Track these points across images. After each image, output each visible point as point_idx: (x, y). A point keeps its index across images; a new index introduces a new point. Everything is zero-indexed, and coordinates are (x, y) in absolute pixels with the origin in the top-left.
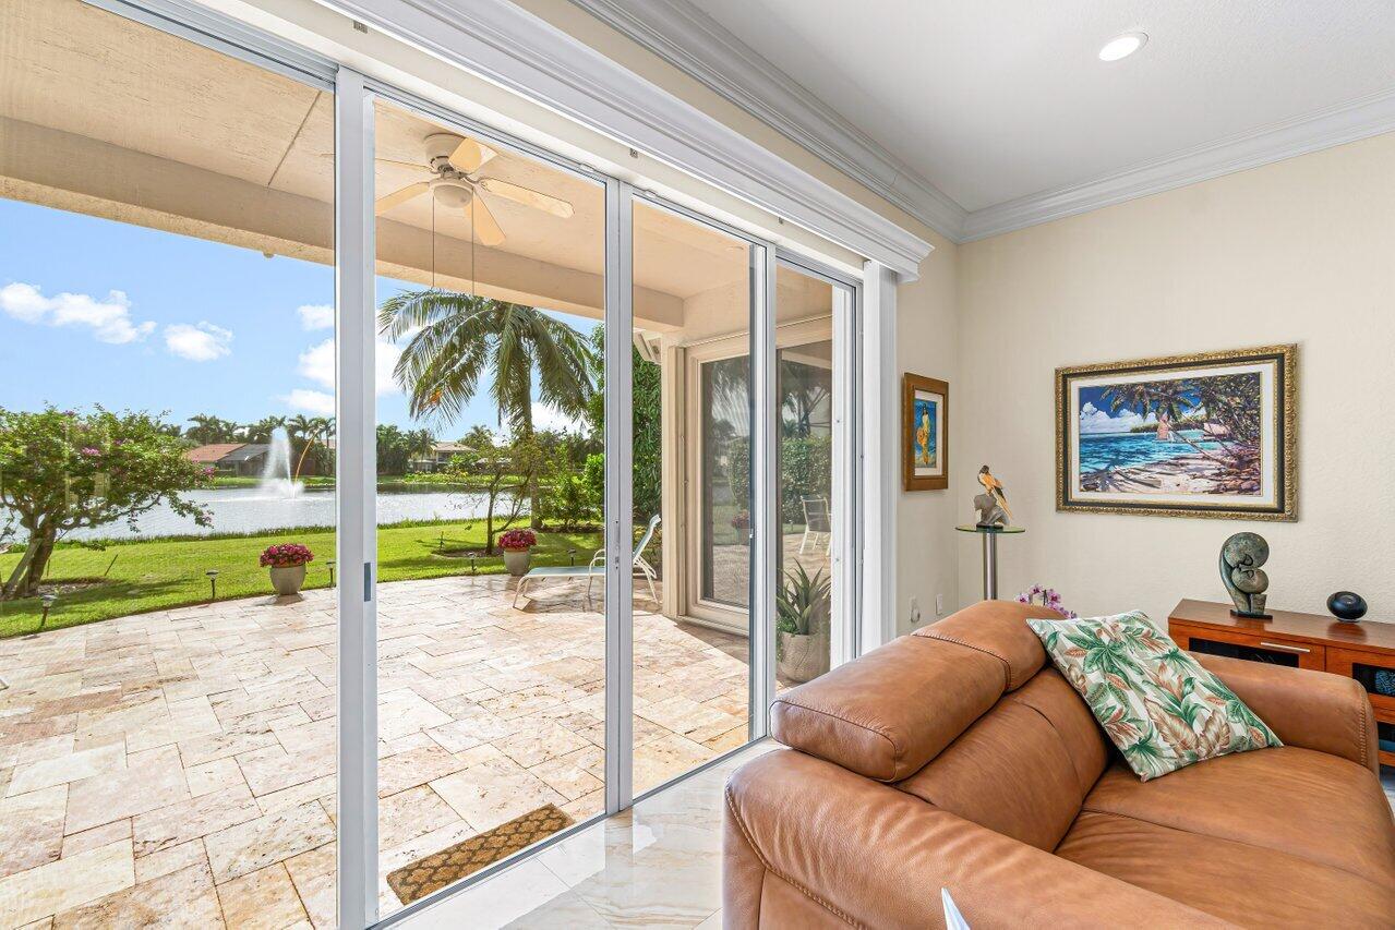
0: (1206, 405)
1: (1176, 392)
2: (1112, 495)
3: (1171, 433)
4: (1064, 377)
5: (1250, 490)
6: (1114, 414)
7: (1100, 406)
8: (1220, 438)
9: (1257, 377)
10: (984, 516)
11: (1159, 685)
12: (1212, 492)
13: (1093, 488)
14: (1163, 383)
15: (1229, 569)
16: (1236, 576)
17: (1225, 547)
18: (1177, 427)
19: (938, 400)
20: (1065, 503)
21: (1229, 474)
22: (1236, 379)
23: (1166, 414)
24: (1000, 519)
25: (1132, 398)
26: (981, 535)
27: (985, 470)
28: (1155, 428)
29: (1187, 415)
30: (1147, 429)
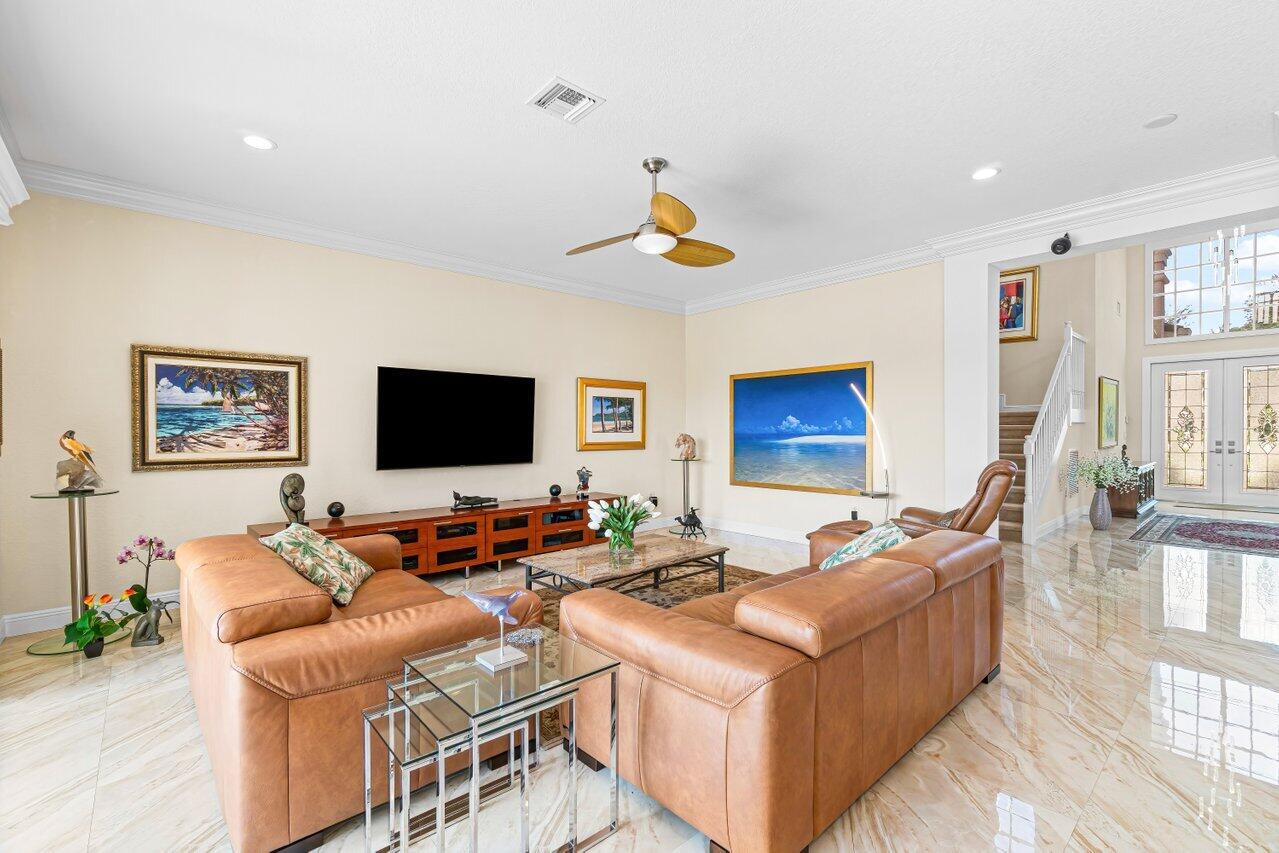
0: (256, 389)
1: (236, 378)
2: (187, 455)
3: (233, 407)
4: (141, 354)
5: (283, 447)
6: (188, 389)
7: (176, 381)
8: (265, 412)
9: (286, 375)
10: (72, 482)
11: (331, 558)
12: (260, 450)
13: (170, 449)
14: (227, 370)
15: (286, 497)
16: (291, 501)
17: (283, 484)
18: (237, 404)
20: (142, 462)
21: (271, 437)
22: (275, 374)
23: (229, 393)
24: (92, 484)
25: (203, 379)
26: (65, 501)
27: (70, 434)
28: (221, 404)
29: (244, 395)
30: (215, 404)
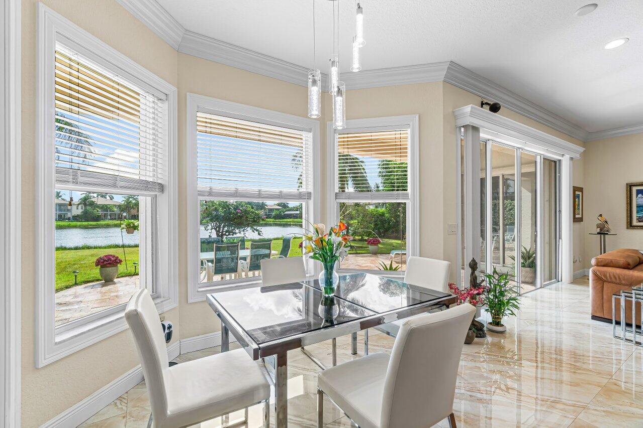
4: (630, 186)
10: (601, 230)
19: (580, 193)
20: (630, 225)
24: (607, 231)
26: (599, 236)
27: (601, 215)
